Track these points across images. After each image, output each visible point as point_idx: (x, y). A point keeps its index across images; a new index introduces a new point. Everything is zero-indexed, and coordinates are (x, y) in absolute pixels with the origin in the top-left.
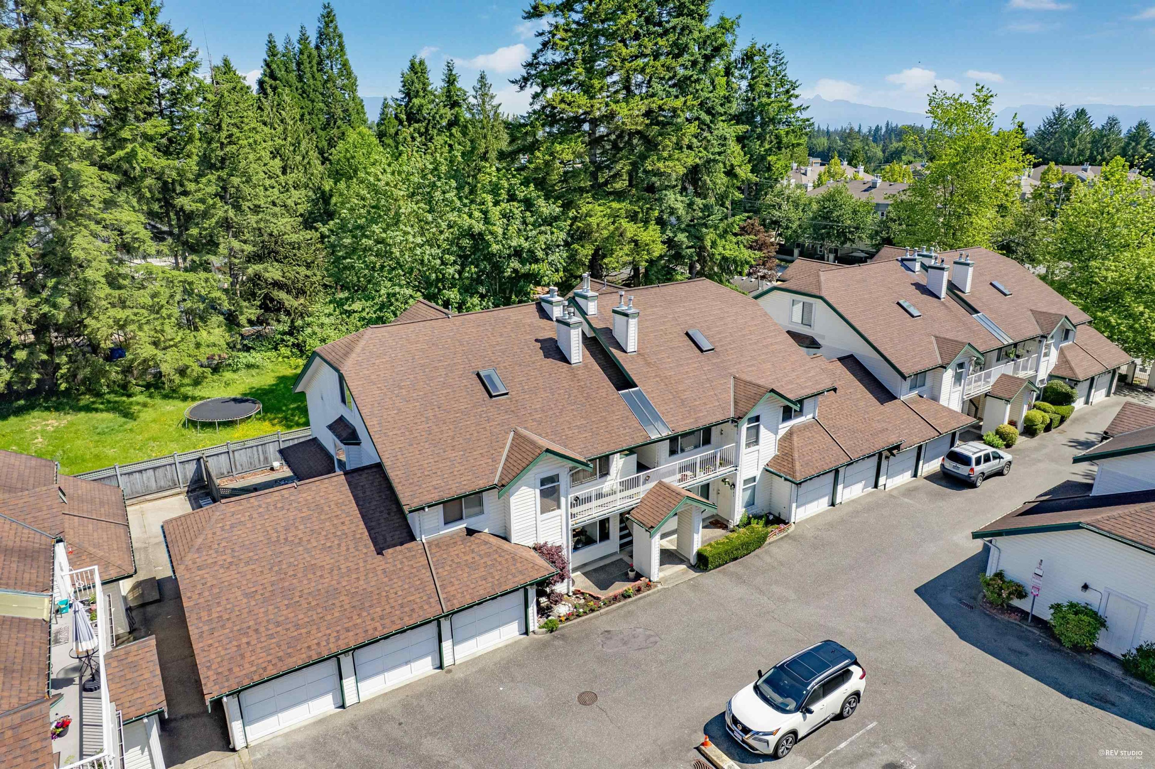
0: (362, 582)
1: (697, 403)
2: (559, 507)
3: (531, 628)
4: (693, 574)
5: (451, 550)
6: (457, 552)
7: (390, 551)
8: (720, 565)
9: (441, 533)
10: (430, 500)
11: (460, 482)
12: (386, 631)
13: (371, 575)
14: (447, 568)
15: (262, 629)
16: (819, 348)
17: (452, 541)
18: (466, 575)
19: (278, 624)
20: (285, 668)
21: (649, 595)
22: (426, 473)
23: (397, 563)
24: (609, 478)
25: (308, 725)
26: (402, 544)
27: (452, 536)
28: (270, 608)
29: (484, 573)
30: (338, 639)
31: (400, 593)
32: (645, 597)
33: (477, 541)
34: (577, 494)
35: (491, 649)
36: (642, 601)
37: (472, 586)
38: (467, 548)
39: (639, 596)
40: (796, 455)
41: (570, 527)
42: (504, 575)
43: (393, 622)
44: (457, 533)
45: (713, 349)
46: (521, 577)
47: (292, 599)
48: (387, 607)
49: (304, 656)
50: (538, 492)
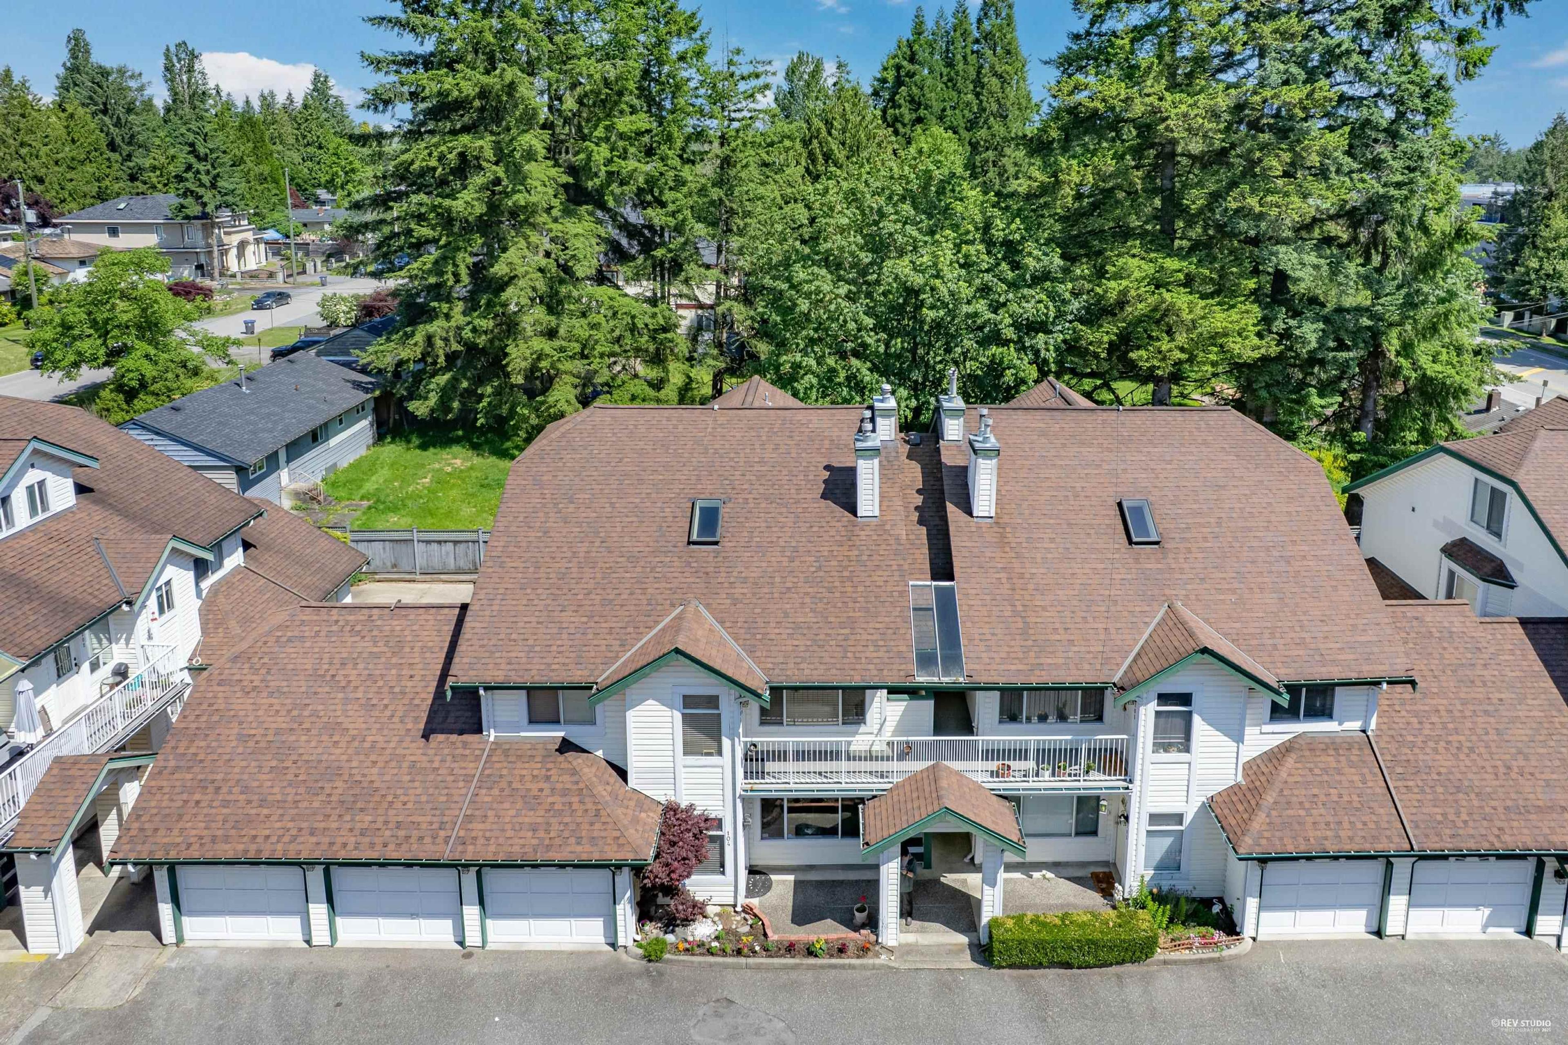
0: (375, 771)
1: (1058, 637)
2: (720, 753)
3: (621, 941)
4: (966, 962)
5: (519, 765)
6: (524, 772)
7: (441, 737)
8: (1025, 967)
9: (523, 734)
10: (488, 679)
11: (549, 665)
12: (355, 854)
13: (394, 764)
14: (495, 792)
15: (224, 790)
16: (1512, 587)
17: (529, 753)
18: (513, 812)
19: (246, 790)
20: (209, 855)
21: (852, 967)
22: (513, 636)
23: (438, 758)
24: (863, 728)
25: (256, 949)
26: (461, 733)
27: (534, 744)
28: (253, 764)
29: (539, 820)
30: (294, 839)
31: (410, 805)
32: (843, 967)
33: (565, 765)
34: (755, 739)
35: (548, 948)
36: (833, 972)
37: (510, 833)
38: (544, 771)
39: (834, 961)
40: (1270, 798)
41: (739, 791)
42: (566, 834)
43: (372, 845)
44: (546, 741)
45: (1157, 543)
46: (588, 848)
47: (283, 761)
48: (381, 819)
49: (241, 847)
50: (678, 716)
